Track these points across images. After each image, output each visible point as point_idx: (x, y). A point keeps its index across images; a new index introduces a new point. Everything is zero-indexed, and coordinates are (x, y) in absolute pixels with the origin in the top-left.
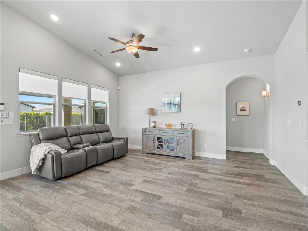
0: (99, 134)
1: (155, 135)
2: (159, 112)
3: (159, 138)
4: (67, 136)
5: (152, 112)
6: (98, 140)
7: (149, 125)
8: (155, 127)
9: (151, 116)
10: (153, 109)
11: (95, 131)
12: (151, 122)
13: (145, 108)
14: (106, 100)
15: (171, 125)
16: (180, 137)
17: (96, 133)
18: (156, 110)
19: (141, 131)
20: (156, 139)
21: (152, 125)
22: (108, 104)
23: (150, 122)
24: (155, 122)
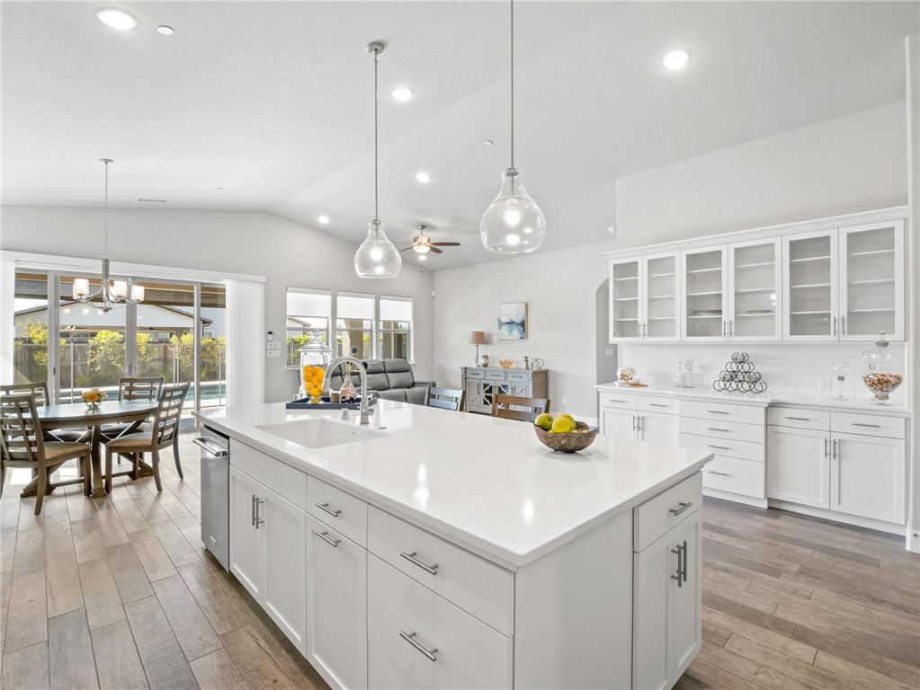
0: (388, 374)
1: (480, 379)
2: (495, 339)
3: (485, 386)
4: (341, 375)
5: (481, 338)
6: (387, 384)
7: (477, 362)
8: (486, 366)
9: (481, 346)
10: (483, 333)
11: (383, 369)
12: (480, 357)
13: (468, 331)
14: (409, 317)
15: (511, 363)
16: (517, 384)
17: (385, 372)
18: (489, 335)
19: (460, 373)
20: (482, 386)
21: (482, 361)
22: (412, 324)
23: (477, 356)
24: (486, 357)
